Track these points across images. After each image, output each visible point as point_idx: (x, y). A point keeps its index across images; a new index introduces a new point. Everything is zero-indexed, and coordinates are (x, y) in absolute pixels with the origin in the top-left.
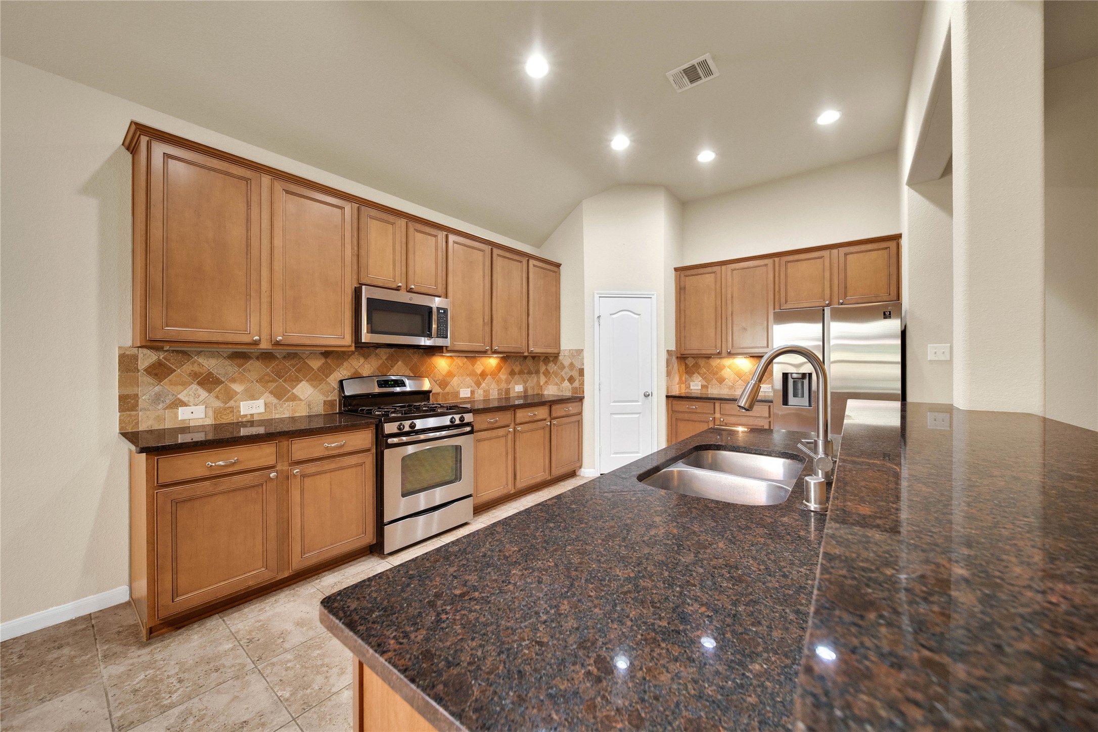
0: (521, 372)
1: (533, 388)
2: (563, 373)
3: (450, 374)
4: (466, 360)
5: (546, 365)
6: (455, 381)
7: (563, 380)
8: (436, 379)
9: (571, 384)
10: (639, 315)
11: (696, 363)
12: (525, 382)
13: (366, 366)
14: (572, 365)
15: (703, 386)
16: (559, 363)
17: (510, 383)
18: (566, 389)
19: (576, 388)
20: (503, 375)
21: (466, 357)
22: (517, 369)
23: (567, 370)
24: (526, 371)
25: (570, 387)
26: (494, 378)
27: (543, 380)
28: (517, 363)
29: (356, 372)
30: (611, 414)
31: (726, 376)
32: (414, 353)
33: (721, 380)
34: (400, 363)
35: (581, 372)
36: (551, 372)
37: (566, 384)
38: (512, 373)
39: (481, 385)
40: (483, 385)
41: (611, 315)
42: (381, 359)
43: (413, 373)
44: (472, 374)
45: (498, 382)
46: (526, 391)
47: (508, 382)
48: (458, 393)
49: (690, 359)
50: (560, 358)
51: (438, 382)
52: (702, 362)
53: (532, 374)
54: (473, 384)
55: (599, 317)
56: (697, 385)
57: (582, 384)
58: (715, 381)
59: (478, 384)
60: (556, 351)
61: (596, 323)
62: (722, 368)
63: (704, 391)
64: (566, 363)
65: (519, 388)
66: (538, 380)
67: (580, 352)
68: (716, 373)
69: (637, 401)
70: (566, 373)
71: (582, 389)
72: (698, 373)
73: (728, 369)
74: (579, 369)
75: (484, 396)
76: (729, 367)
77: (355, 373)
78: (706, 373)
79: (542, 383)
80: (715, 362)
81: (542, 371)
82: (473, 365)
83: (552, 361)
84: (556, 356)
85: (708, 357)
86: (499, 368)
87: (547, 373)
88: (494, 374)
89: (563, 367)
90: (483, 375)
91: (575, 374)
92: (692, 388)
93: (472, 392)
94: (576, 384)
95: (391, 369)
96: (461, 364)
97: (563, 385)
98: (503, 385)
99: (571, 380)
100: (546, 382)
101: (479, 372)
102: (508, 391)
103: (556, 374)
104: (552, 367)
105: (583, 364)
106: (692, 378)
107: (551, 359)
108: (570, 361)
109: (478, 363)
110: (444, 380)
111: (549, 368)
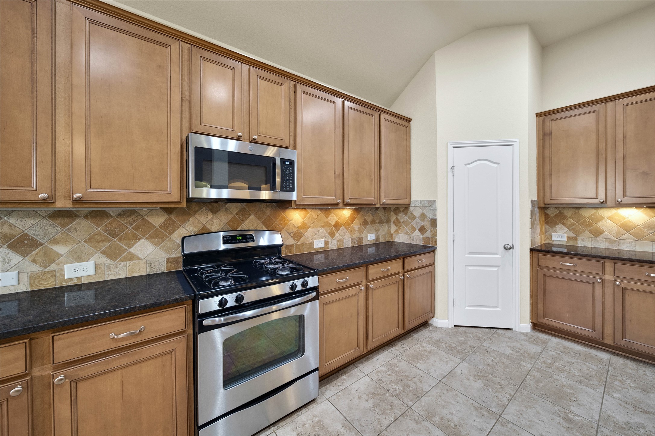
0: (373, 222)
1: (384, 236)
2: (413, 223)
3: (304, 226)
4: (320, 212)
5: (397, 215)
6: (309, 233)
7: (414, 229)
8: (289, 232)
9: (422, 234)
10: (498, 164)
11: (561, 213)
12: (377, 231)
13: (215, 221)
14: (423, 216)
15: (569, 238)
16: (409, 214)
17: (363, 233)
18: (417, 238)
19: (428, 238)
20: (356, 225)
21: (320, 209)
22: (369, 219)
23: (417, 220)
24: (377, 221)
25: (421, 236)
26: (347, 229)
27: (393, 228)
28: (369, 214)
29: (204, 228)
30: (466, 265)
31: (604, 228)
32: (267, 206)
33: (597, 233)
34: (252, 217)
35: (434, 223)
36: (402, 221)
37: (417, 233)
38: (365, 223)
39: (335, 235)
40: (337, 235)
41: (466, 165)
42: (232, 213)
43: (266, 226)
44: (326, 225)
45: (352, 232)
46: (377, 239)
47: (361, 231)
48: (312, 243)
49: (551, 209)
50: (411, 208)
51: (292, 234)
52: (568, 213)
53: (383, 223)
54: (327, 235)
55: (453, 168)
56: (562, 237)
57: (435, 234)
58: (587, 233)
59: (332, 235)
60: (406, 202)
61: (450, 174)
62: (599, 219)
63: (571, 243)
64: (417, 213)
65: (371, 237)
66: (388, 229)
67: (432, 203)
68: (590, 224)
69: (495, 253)
70: (417, 223)
71: (434, 240)
72: (563, 224)
73: (609, 221)
74: (431, 220)
75: (338, 246)
76: (610, 218)
77: (202, 229)
78: (573, 225)
79: (392, 231)
80: (586, 213)
81: (392, 220)
82: (327, 217)
83: (403, 211)
84: (406, 208)
85: (578, 207)
86: (352, 219)
87: (397, 223)
88: (348, 224)
89: (413, 217)
90: (337, 226)
91: (427, 224)
92: (554, 238)
93: (326, 243)
94: (428, 234)
95: (242, 224)
96: (314, 216)
97: (414, 234)
98: (357, 235)
99: (422, 230)
100: (397, 231)
101: (333, 223)
102: (360, 240)
103: (406, 224)
104: (402, 217)
105: (436, 215)
106: (554, 229)
107: (402, 209)
108: (420, 211)
109: (332, 214)
110: (298, 232)
111: (399, 218)
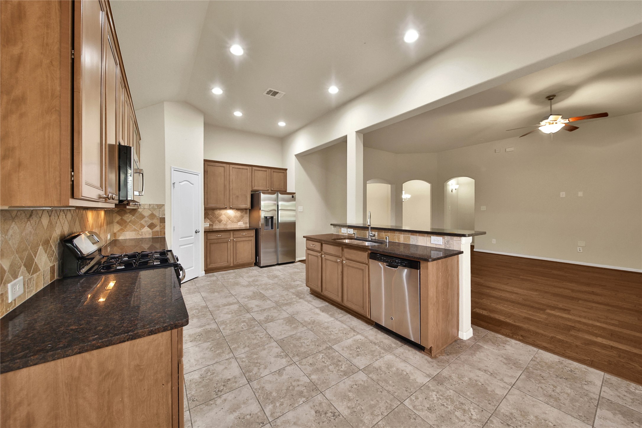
0: (109, 223)
2: (143, 222)
7: (143, 226)
9: (152, 229)
10: (193, 184)
11: (207, 213)
14: (152, 216)
15: (210, 225)
16: (137, 215)
18: (146, 233)
19: (157, 232)
20: (105, 226)
23: (147, 219)
25: (150, 231)
27: (116, 228)
30: (180, 246)
31: (222, 219)
33: (220, 221)
34: (77, 218)
35: (163, 220)
36: (128, 221)
37: (146, 229)
40: (101, 235)
41: (180, 182)
42: (72, 215)
50: (140, 210)
52: (210, 212)
55: (174, 184)
56: (207, 225)
57: (164, 228)
58: (216, 222)
61: (172, 187)
62: (221, 215)
63: (211, 227)
64: (146, 213)
67: (161, 207)
68: (218, 218)
69: (192, 236)
70: (146, 221)
71: (163, 232)
72: (208, 218)
73: (224, 216)
74: (160, 218)
76: (224, 214)
78: (212, 218)
80: (217, 212)
83: (129, 213)
84: (134, 209)
87: (122, 223)
89: (143, 217)
91: (156, 221)
94: (157, 229)
97: (143, 230)
99: (151, 226)
100: (121, 229)
102: (106, 239)
103: (134, 223)
104: (129, 217)
105: (164, 215)
107: (128, 211)
108: (150, 212)
111: (125, 218)
